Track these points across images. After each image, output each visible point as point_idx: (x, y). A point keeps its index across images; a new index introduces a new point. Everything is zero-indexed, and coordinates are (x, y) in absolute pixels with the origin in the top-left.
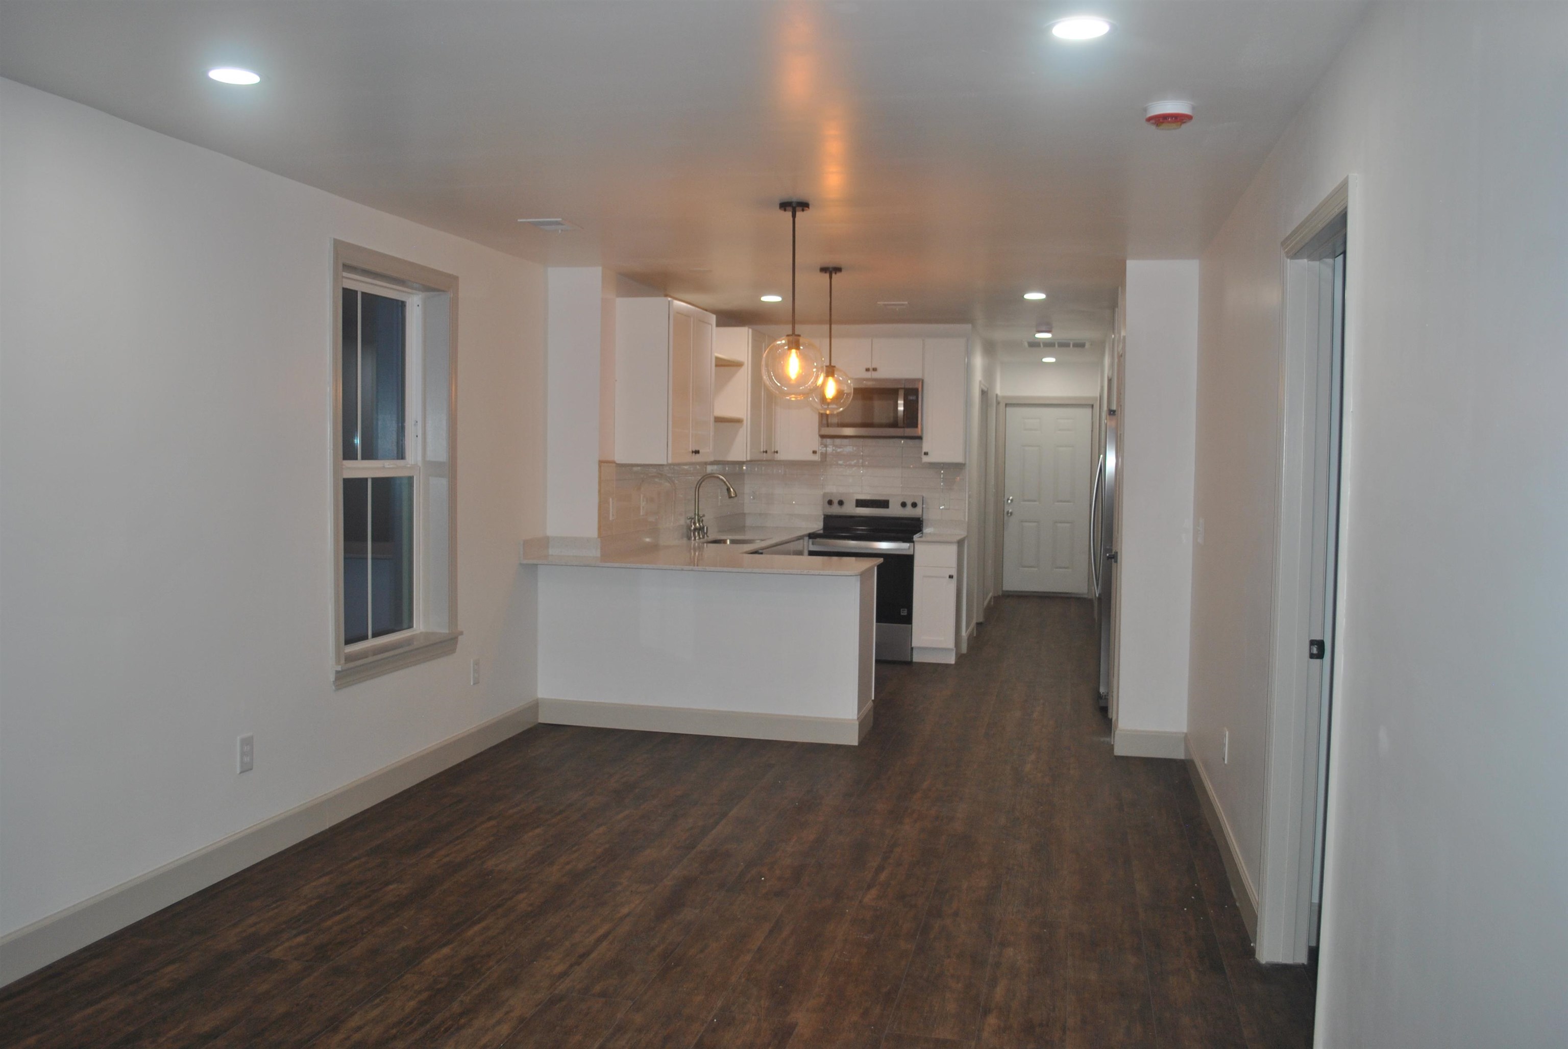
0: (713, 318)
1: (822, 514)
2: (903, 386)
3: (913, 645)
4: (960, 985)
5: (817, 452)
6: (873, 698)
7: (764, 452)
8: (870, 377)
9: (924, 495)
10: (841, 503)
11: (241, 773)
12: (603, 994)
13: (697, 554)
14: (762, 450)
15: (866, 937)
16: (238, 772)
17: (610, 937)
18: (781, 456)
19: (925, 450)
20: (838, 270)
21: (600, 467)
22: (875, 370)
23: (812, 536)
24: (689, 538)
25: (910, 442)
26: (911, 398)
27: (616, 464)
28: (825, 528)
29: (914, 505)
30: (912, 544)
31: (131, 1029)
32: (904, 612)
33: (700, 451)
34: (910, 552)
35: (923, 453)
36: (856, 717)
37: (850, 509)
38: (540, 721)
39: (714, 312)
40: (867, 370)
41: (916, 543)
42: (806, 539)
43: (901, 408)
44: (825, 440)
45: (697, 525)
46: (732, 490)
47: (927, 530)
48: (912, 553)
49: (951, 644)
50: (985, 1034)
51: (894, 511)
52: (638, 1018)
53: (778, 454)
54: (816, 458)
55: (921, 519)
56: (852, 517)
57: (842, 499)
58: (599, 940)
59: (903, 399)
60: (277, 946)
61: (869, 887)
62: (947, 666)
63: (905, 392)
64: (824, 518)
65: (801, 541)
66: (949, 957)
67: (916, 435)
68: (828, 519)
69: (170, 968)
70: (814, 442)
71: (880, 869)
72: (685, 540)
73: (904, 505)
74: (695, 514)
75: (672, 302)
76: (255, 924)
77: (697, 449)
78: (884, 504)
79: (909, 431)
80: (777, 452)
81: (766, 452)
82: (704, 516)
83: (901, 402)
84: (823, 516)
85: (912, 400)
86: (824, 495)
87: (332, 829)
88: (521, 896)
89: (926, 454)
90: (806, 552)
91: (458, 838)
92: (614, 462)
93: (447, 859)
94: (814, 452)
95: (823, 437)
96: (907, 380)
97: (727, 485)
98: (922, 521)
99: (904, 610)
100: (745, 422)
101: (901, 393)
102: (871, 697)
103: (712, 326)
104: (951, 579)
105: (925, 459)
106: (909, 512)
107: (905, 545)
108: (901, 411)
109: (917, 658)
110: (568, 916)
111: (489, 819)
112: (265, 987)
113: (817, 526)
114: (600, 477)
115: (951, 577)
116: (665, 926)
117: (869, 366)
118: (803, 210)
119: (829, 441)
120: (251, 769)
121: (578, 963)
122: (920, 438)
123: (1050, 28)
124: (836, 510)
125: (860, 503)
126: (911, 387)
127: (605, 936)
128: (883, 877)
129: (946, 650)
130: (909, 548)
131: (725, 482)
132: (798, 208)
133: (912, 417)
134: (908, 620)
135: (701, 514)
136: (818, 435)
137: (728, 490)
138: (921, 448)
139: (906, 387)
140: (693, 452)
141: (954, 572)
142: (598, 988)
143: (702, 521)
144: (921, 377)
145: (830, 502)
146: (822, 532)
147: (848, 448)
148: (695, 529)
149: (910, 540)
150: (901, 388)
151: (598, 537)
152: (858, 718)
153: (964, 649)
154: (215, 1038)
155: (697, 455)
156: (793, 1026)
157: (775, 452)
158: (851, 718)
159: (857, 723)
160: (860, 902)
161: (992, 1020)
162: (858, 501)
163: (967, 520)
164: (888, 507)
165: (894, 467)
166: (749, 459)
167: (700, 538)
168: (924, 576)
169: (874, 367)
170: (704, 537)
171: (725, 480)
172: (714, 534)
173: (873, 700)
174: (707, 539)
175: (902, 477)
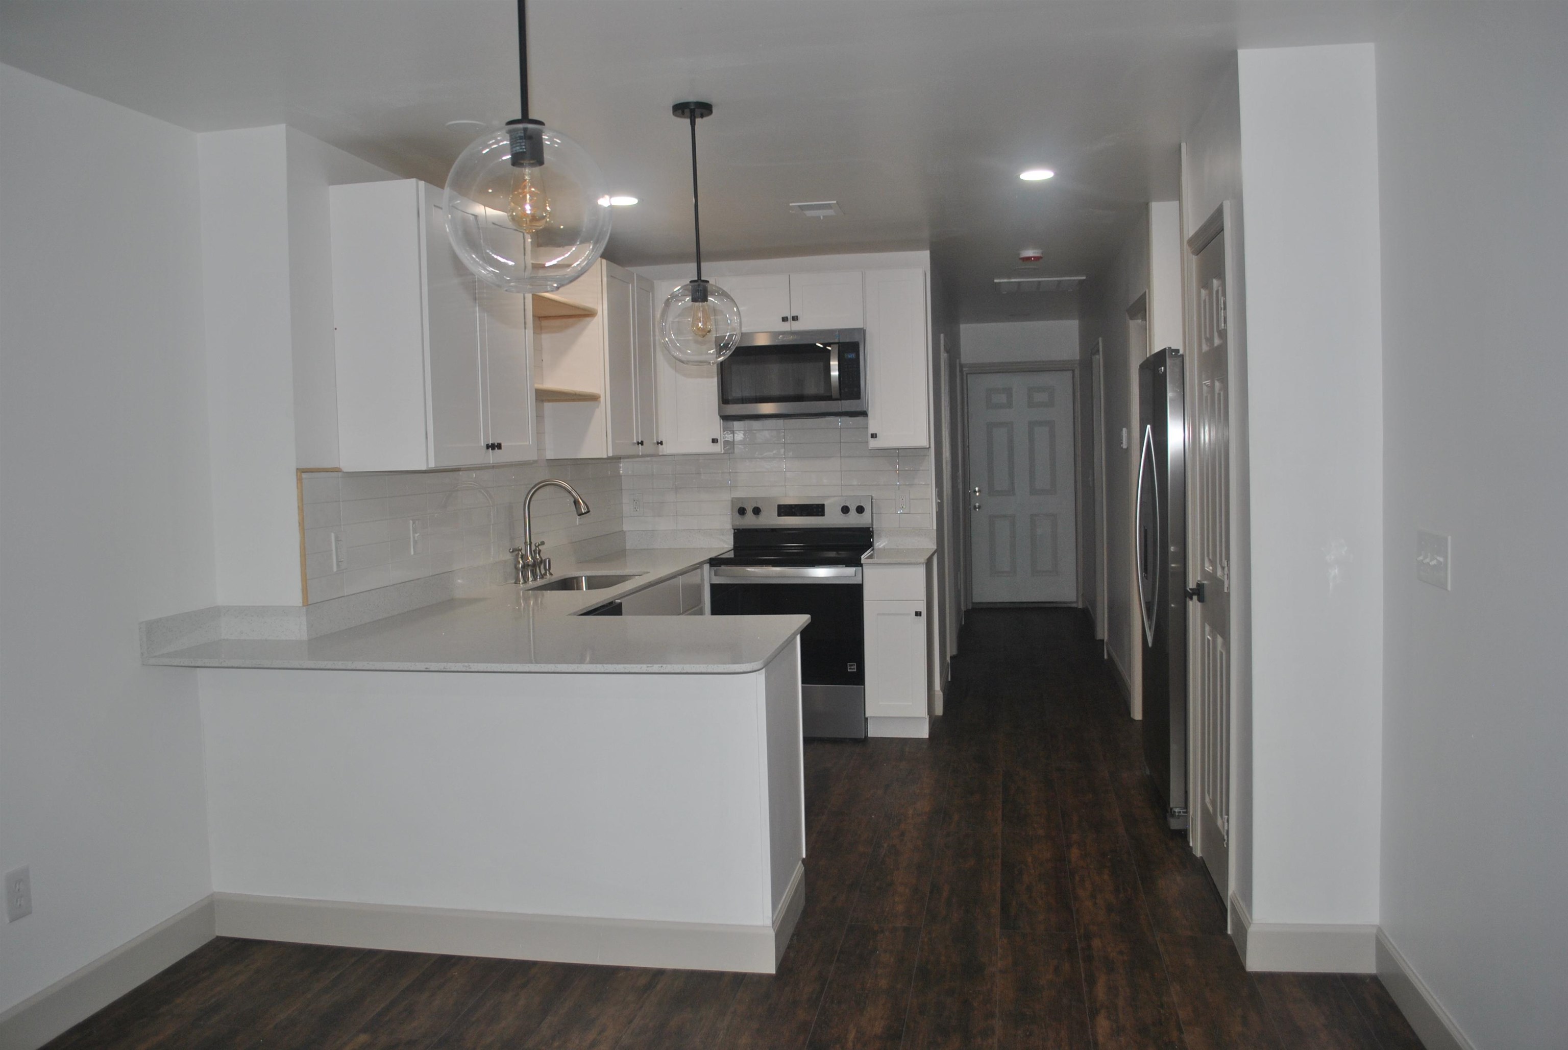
1: (731, 528)
2: (837, 341)
3: (867, 715)
5: (719, 441)
6: (804, 856)
7: (638, 443)
8: (787, 329)
9: (873, 495)
10: (757, 511)
14: (633, 440)
18: (666, 449)
19: (872, 430)
21: (300, 480)
22: (795, 318)
23: (715, 562)
24: (516, 582)
25: (850, 421)
26: (851, 356)
27: (343, 472)
28: (738, 548)
29: (860, 510)
30: (860, 567)
32: (852, 668)
33: (505, 446)
34: (857, 581)
35: (870, 436)
36: (769, 922)
37: (771, 520)
38: (219, 934)
40: (785, 319)
41: (864, 567)
42: (706, 567)
43: (835, 373)
44: (730, 423)
45: (530, 559)
46: (582, 503)
47: (880, 543)
48: (861, 583)
49: (923, 712)
51: (832, 519)
53: (663, 445)
54: (718, 448)
55: (871, 529)
56: (773, 530)
57: (759, 505)
59: (837, 359)
62: (918, 742)
63: (839, 346)
64: (734, 533)
65: (699, 571)
67: (858, 410)
68: (742, 536)
70: (715, 427)
72: (508, 586)
73: (845, 510)
74: (526, 542)
77: (496, 442)
78: (817, 510)
79: (848, 405)
80: (661, 443)
81: (642, 443)
82: (543, 543)
83: (834, 364)
84: (733, 531)
85: (850, 360)
86: (734, 501)
89: (874, 436)
92: (337, 470)
94: (714, 441)
95: (725, 418)
96: (841, 331)
97: (573, 496)
98: (872, 532)
99: (852, 665)
100: (602, 399)
101: (834, 351)
102: (801, 854)
104: (918, 618)
105: (873, 444)
106: (853, 520)
107: (851, 571)
108: (835, 376)
109: (874, 731)
113: (725, 545)
114: (301, 499)
115: (918, 614)
117: (786, 314)
119: (737, 424)
122: (864, 414)
124: (750, 521)
125: (785, 510)
126: (848, 340)
129: (915, 721)
130: (855, 575)
131: (570, 492)
133: (852, 384)
134: (859, 678)
135: (535, 541)
136: (719, 417)
137: (576, 503)
138: (866, 428)
139: (841, 341)
140: (488, 447)
141: (923, 608)
143: (540, 551)
144: (862, 327)
145: (742, 511)
146: (731, 555)
147: (764, 431)
148: (525, 566)
149: (855, 562)
150: (833, 344)
151: (304, 606)
152: (773, 923)
153: (939, 711)
155: (498, 451)
157: (658, 443)
158: (759, 923)
159: (772, 933)
162: (780, 507)
163: (935, 528)
164: (823, 515)
165: (830, 457)
166: (610, 454)
167: (535, 579)
168: (878, 614)
169: (794, 314)
170: (542, 577)
171: (570, 488)
172: (559, 572)
173: (803, 861)
174: (548, 579)
175: (841, 471)
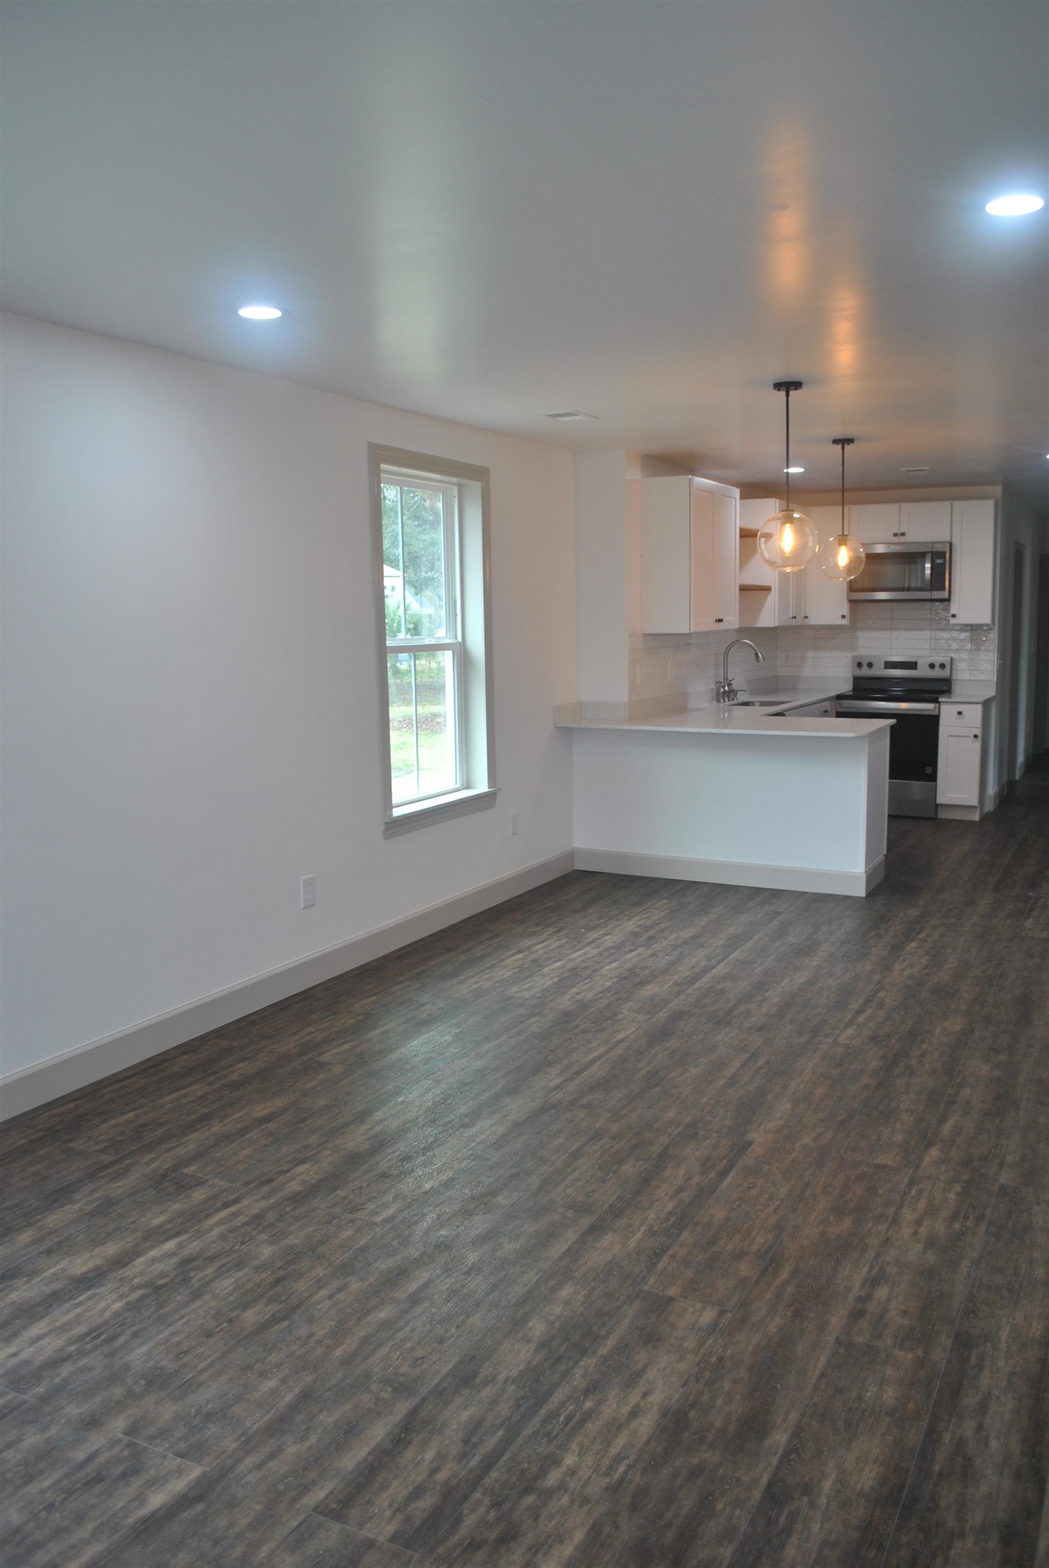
0: (737, 492)
1: (851, 676)
2: (930, 550)
3: (937, 803)
4: (911, 1119)
5: (846, 617)
6: (885, 853)
7: (793, 618)
8: (897, 541)
9: (952, 657)
10: (870, 665)
11: (304, 908)
12: (587, 1106)
13: (726, 715)
14: (791, 616)
15: (833, 1071)
16: (302, 907)
17: (603, 1059)
18: (813, 621)
19: (952, 612)
20: (850, 441)
22: (903, 534)
23: (840, 697)
24: (719, 701)
25: (937, 605)
26: (939, 561)
27: (643, 634)
28: (855, 689)
29: (942, 667)
30: (937, 705)
31: (206, 1111)
32: (929, 771)
33: (724, 619)
34: (936, 713)
35: (951, 616)
36: (864, 871)
37: (879, 671)
38: (576, 868)
39: (738, 485)
40: (896, 535)
41: (941, 704)
42: (834, 700)
43: (928, 572)
44: (853, 605)
45: (726, 688)
46: (760, 655)
47: (955, 689)
49: (974, 801)
50: (925, 1164)
51: (922, 672)
52: (614, 1128)
53: (808, 619)
54: (845, 622)
55: (950, 680)
56: (880, 678)
57: (872, 661)
58: (594, 1061)
59: (929, 563)
60: (327, 1051)
61: (847, 1026)
62: (971, 822)
63: (932, 555)
64: (853, 680)
65: (828, 703)
66: (908, 1093)
67: (943, 597)
68: (856, 679)
69: (242, 1065)
70: (845, 609)
71: (860, 1012)
72: (715, 703)
73: (932, 666)
74: (724, 678)
75: (693, 478)
76: (312, 1033)
77: (721, 618)
78: (912, 665)
79: (936, 595)
80: (807, 617)
81: (795, 617)
82: (733, 679)
83: (927, 566)
84: (852, 678)
85: (940, 564)
86: (853, 659)
87: (385, 957)
88: (533, 1020)
89: (954, 616)
90: (834, 713)
91: (488, 968)
93: (476, 986)
94: (843, 617)
95: (851, 602)
96: (935, 544)
97: (755, 650)
98: (950, 682)
99: (928, 769)
100: (774, 590)
101: (929, 557)
102: (883, 852)
103: (736, 499)
104: (975, 739)
105: (953, 621)
106: (937, 673)
107: (930, 706)
108: (927, 575)
109: (943, 815)
110: (570, 1039)
111: (517, 953)
112: (313, 1083)
113: (846, 687)
115: (976, 736)
116: (653, 1051)
117: (897, 531)
118: (796, 389)
119: (857, 606)
120: (313, 905)
121: (572, 1079)
122: (947, 600)
123: (984, 205)
124: (865, 672)
125: (890, 665)
126: (938, 550)
127: (599, 1058)
128: (862, 1018)
129: (972, 807)
130: (935, 709)
131: (753, 648)
132: (791, 388)
133: (940, 579)
134: (933, 777)
135: (730, 678)
136: (846, 601)
137: (757, 655)
138: (949, 610)
139: (934, 550)
140: (716, 621)
141: (978, 732)
142: (584, 1101)
143: (731, 685)
144: (949, 541)
145: (860, 665)
146: (851, 693)
148: (725, 692)
149: (935, 701)
150: (929, 552)
151: (629, 702)
152: (866, 872)
154: (269, 1122)
155: (721, 623)
156: (750, 1143)
157: (803, 618)
158: (857, 871)
159: (865, 876)
160: (835, 1040)
161: (934, 1152)
162: (886, 663)
163: (995, 680)
164: (916, 669)
165: (923, 629)
166: (776, 625)
167: (729, 701)
168: (949, 736)
169: (901, 531)
170: (733, 700)
171: (753, 645)
172: (742, 697)
173: (885, 855)
174: (735, 701)
175: (931, 639)
